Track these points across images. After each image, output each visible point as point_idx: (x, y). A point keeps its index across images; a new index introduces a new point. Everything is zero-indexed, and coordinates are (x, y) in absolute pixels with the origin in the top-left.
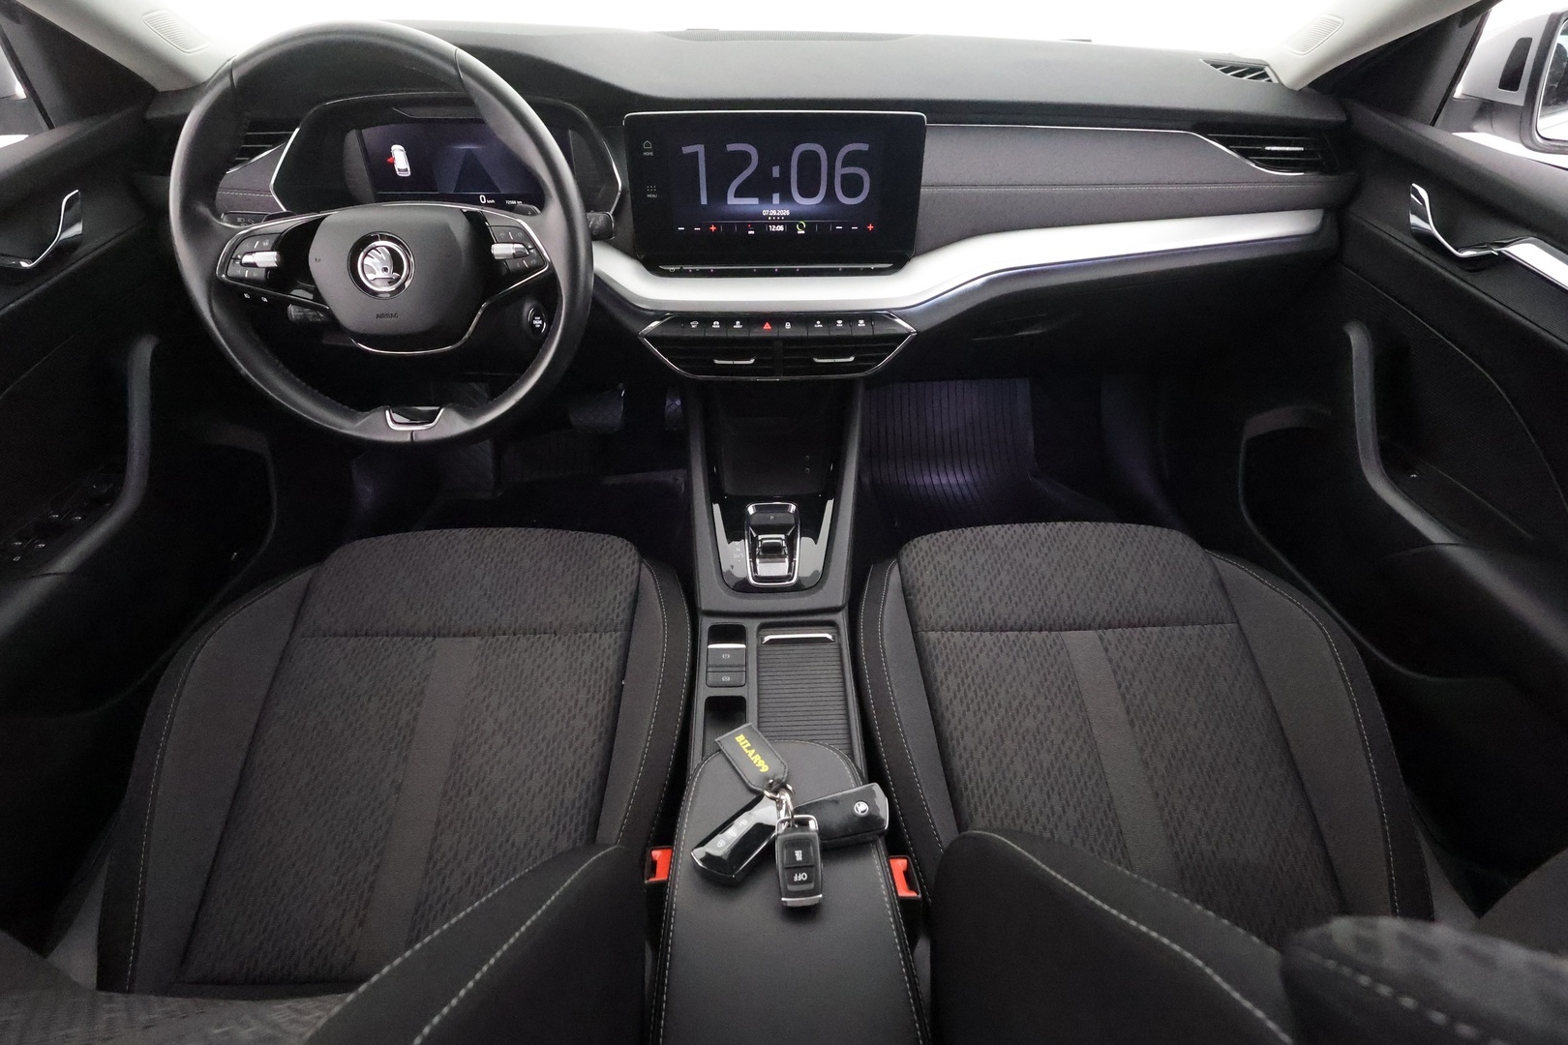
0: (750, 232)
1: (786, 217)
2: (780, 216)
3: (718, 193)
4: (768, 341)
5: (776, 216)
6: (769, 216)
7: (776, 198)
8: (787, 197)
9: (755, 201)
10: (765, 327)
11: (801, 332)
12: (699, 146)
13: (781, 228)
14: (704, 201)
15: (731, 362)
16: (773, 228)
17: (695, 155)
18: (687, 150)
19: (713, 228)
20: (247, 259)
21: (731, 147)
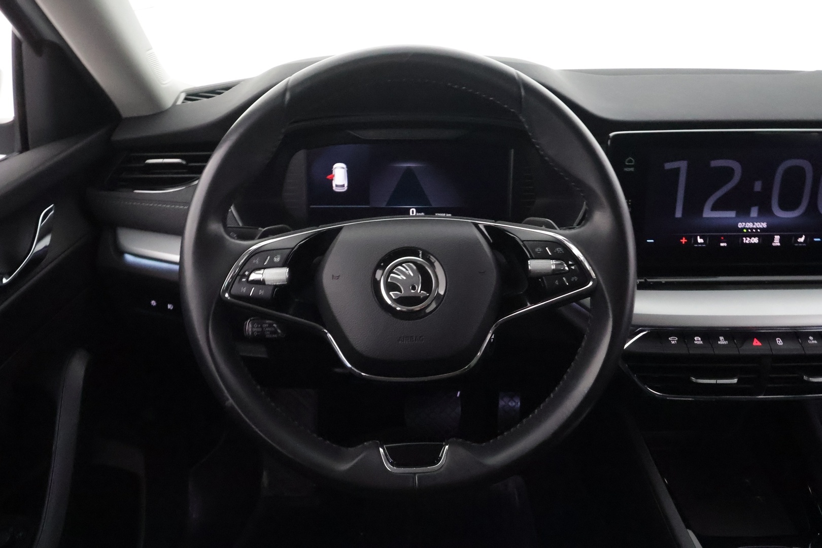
0: (722, 244)
1: (762, 230)
2: (756, 229)
3: (694, 206)
4: (756, 358)
5: (752, 229)
6: (744, 228)
7: (754, 213)
8: (765, 211)
9: (732, 214)
10: (754, 344)
11: (794, 348)
12: (682, 162)
13: (755, 240)
14: (679, 214)
15: (713, 381)
16: (747, 240)
17: (677, 171)
18: (668, 166)
19: (684, 241)
20: (254, 276)
21: (715, 163)
